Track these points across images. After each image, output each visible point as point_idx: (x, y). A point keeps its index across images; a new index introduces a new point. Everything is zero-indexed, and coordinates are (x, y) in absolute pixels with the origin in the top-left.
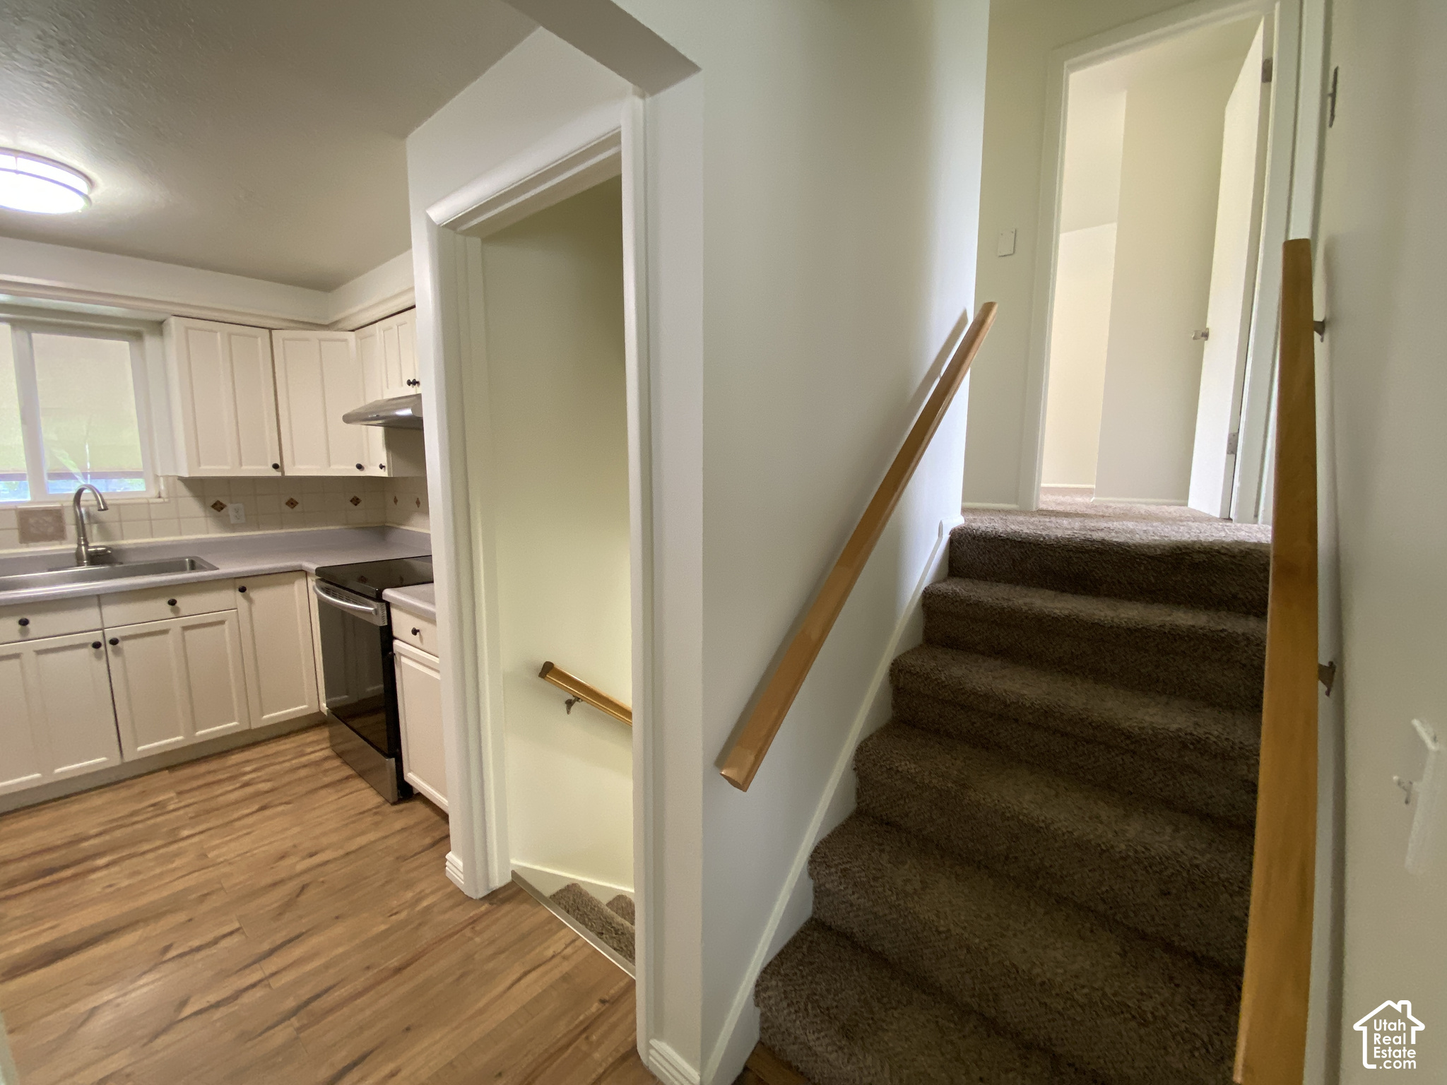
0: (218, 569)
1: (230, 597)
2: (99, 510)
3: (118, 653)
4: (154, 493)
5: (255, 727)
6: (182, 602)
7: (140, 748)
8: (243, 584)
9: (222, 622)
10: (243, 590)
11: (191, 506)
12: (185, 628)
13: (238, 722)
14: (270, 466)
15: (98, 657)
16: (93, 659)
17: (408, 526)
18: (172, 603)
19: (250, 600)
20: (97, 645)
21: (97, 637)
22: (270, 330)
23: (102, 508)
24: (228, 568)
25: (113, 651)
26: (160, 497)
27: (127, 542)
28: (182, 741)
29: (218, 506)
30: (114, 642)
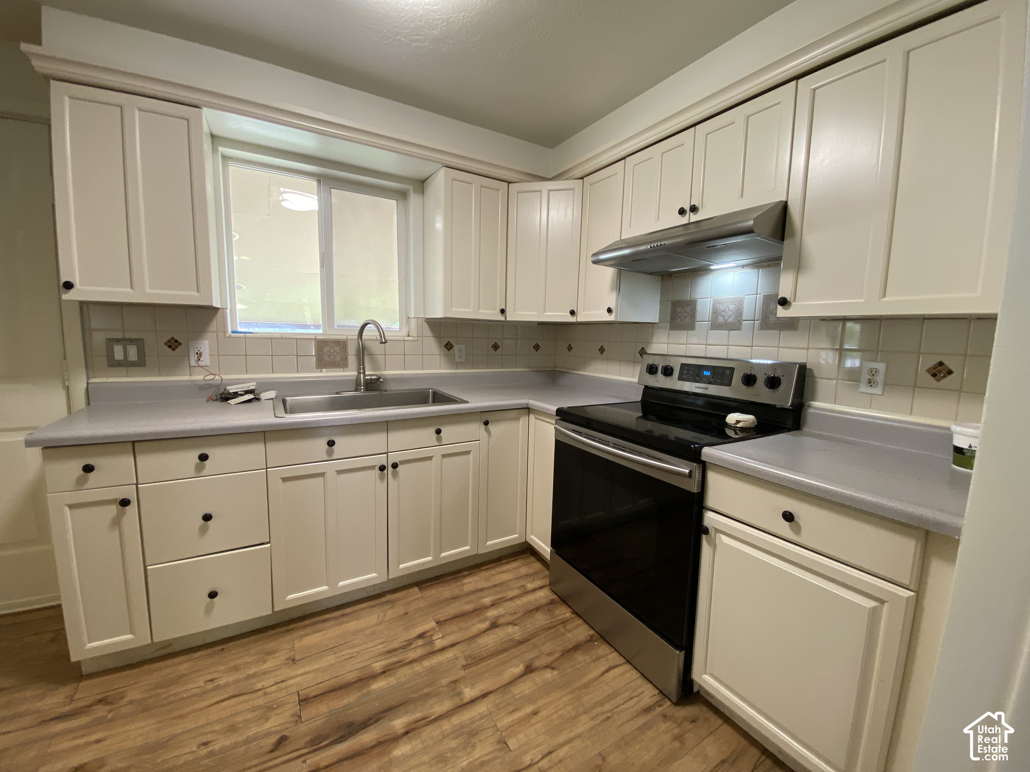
0: (467, 402)
1: (475, 429)
2: (381, 343)
3: (395, 475)
4: (405, 333)
5: (481, 553)
6: (445, 431)
7: (402, 566)
8: (486, 417)
9: (468, 453)
10: (486, 423)
11: (432, 346)
12: (444, 456)
13: (470, 547)
14: (498, 311)
15: (381, 478)
16: (378, 480)
17: (584, 371)
18: (438, 432)
19: (489, 432)
20: (382, 468)
21: (381, 460)
22: (509, 183)
23: (384, 341)
24: (476, 402)
25: (393, 473)
26: (409, 336)
27: (388, 373)
28: (431, 561)
29: (449, 346)
30: (395, 466)
